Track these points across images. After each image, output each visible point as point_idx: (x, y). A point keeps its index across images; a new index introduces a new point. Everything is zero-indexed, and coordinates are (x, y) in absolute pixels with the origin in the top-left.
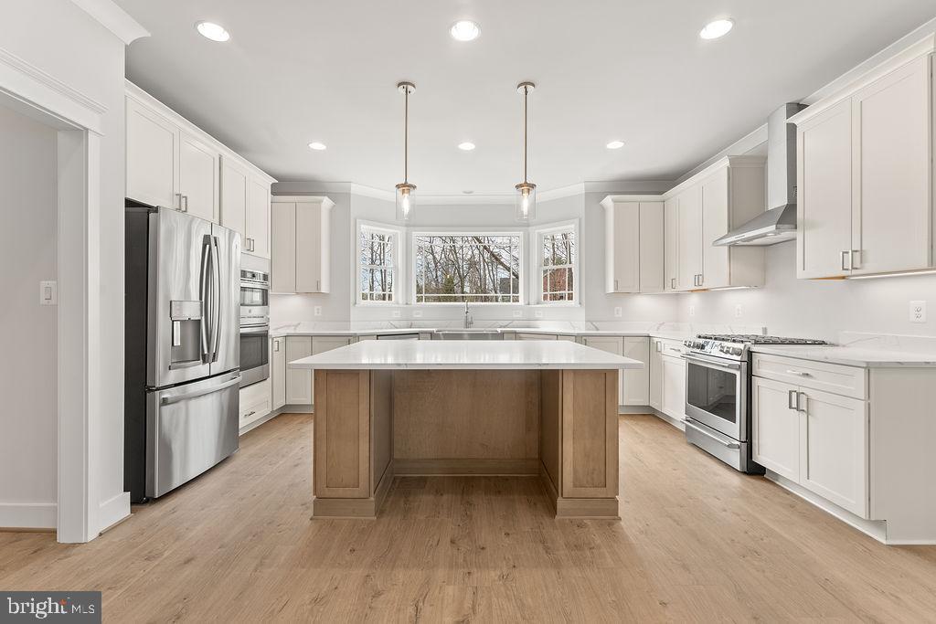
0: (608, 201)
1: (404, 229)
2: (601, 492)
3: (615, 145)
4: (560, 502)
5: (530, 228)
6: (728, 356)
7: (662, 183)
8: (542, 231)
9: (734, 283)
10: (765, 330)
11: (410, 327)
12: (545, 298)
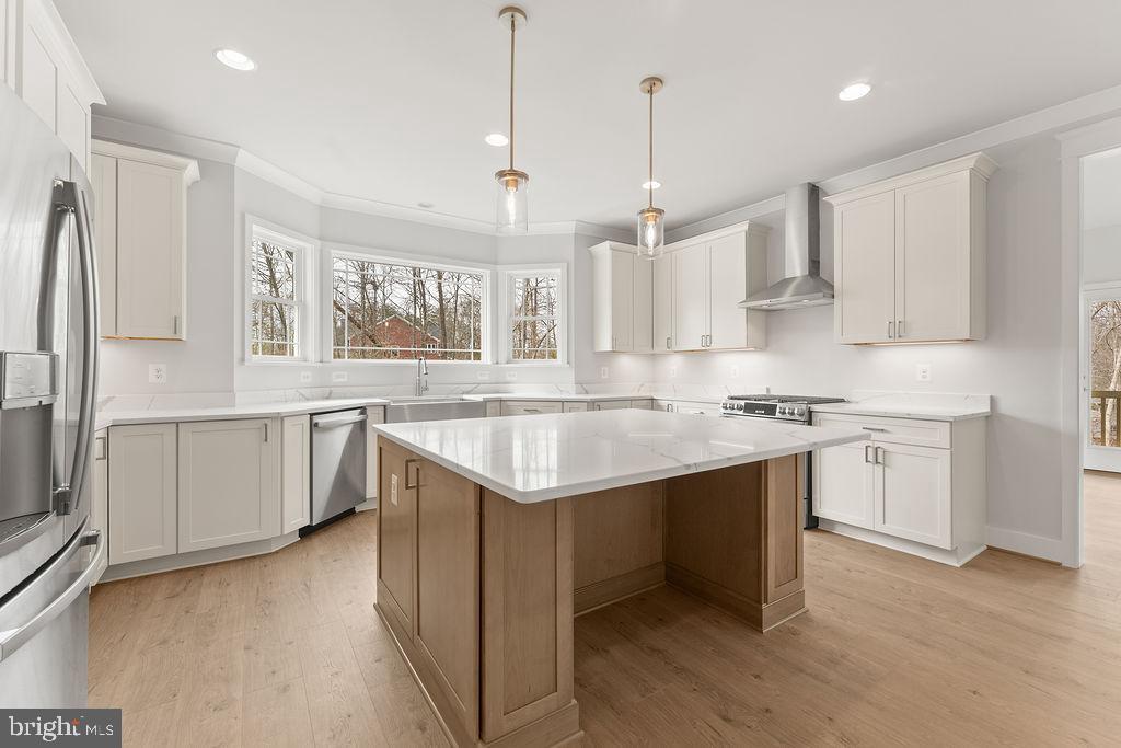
0: (604, 249)
1: (319, 242)
2: (793, 586)
4: (767, 609)
5: (499, 267)
6: (788, 417)
8: (513, 272)
9: (751, 346)
11: (328, 398)
12: (517, 355)
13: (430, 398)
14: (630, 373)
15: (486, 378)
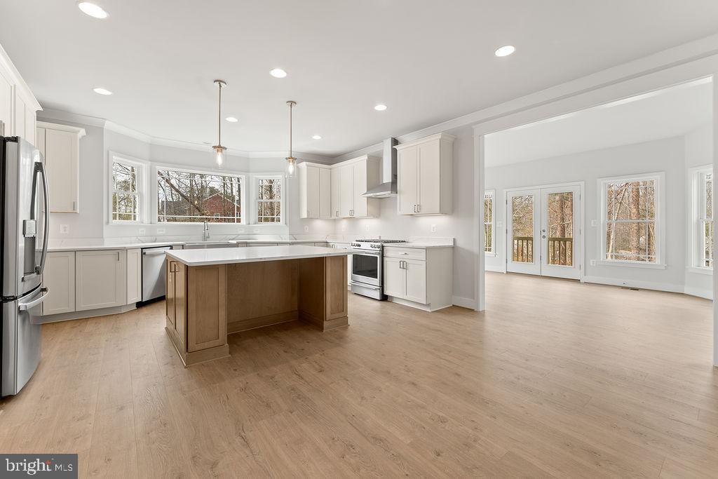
0: (303, 165)
1: (149, 162)
2: (341, 315)
3: (317, 137)
4: (326, 324)
5: (250, 174)
6: (374, 249)
7: (331, 159)
8: (257, 176)
9: (370, 215)
10: (380, 237)
11: (155, 242)
12: (260, 220)
13: (209, 242)
14: (320, 228)
15: (243, 232)
